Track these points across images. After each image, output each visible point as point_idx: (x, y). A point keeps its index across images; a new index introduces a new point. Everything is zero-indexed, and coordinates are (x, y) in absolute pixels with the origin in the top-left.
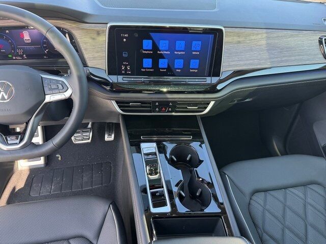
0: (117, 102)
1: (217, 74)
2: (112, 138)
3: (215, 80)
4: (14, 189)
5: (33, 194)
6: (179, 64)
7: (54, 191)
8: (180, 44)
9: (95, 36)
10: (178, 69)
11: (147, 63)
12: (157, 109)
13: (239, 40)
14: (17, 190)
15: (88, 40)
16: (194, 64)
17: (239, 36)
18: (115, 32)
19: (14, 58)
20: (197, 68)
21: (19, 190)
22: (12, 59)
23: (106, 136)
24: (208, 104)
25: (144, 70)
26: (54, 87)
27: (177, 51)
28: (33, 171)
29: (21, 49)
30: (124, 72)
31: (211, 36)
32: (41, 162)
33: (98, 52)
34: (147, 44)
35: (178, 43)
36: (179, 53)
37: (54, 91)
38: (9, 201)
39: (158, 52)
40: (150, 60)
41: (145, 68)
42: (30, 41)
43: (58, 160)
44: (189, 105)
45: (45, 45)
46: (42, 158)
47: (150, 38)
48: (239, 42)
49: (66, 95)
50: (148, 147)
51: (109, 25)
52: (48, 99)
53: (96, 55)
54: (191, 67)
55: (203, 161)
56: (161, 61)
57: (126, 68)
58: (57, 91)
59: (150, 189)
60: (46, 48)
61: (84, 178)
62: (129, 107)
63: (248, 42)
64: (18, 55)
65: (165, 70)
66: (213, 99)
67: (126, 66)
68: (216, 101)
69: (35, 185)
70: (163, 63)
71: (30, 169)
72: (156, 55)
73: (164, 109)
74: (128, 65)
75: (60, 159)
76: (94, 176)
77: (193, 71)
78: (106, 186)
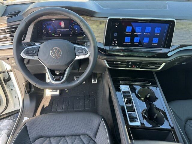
0: (107, 61)
1: (169, 47)
2: (96, 82)
3: (167, 50)
4: (44, 106)
5: (53, 110)
6: (146, 40)
7: (64, 109)
8: (148, 29)
9: (98, 24)
10: (145, 43)
11: (127, 39)
12: (130, 66)
13: (182, 27)
14: (45, 107)
15: (95, 26)
16: (155, 41)
17: (182, 25)
18: (112, 22)
19: (55, 35)
20: (157, 43)
21: (46, 107)
22: (54, 36)
23: (93, 81)
24: (161, 64)
25: (125, 43)
26: (80, 51)
27: (146, 33)
28: (53, 98)
29: (59, 31)
30: (113, 44)
31: (167, 25)
32: (58, 93)
33: (99, 33)
34: (129, 29)
35: (147, 28)
36: (147, 34)
37: (80, 54)
38: (41, 113)
39: (135, 33)
40: (129, 38)
41: (126, 42)
42: (64, 27)
43: (66, 92)
44: (150, 64)
45: (71, 29)
46: (58, 90)
47: (131, 25)
48: (182, 28)
49: (87, 56)
50: (124, 88)
51: (108, 19)
52: (77, 58)
53: (99, 35)
54: (153, 42)
55: (158, 98)
56: (136, 38)
57: (115, 43)
58: (82, 54)
59: (128, 112)
60: (71, 31)
61: (80, 103)
62: (114, 64)
63: (188, 28)
64: (57, 34)
65: (137, 44)
66: (164, 62)
67: (115, 41)
68: (166, 63)
69: (54, 105)
70: (137, 40)
71: (51, 96)
72: (133, 35)
73: (134, 66)
74: (116, 40)
75: (67, 91)
76: (85, 102)
77: (154, 44)
78: (92, 109)
